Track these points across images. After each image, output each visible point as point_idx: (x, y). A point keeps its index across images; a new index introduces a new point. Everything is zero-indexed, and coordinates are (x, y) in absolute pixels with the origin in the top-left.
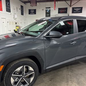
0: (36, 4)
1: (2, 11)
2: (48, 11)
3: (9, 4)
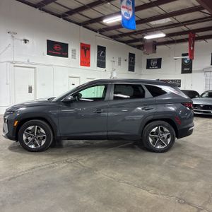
0: (156, 49)
3: (104, 54)
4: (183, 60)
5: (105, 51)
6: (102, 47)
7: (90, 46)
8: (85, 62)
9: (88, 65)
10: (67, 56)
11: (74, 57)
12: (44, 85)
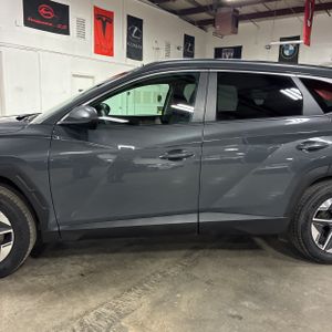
0: (237, 26)
1: (112, 55)
2: (287, 53)
3: (139, 34)
4: (282, 48)
5: (141, 28)
6: (135, 18)
7: (112, 13)
8: (104, 46)
9: (110, 53)
10: (67, 32)
11: (81, 35)
12: (20, 89)
